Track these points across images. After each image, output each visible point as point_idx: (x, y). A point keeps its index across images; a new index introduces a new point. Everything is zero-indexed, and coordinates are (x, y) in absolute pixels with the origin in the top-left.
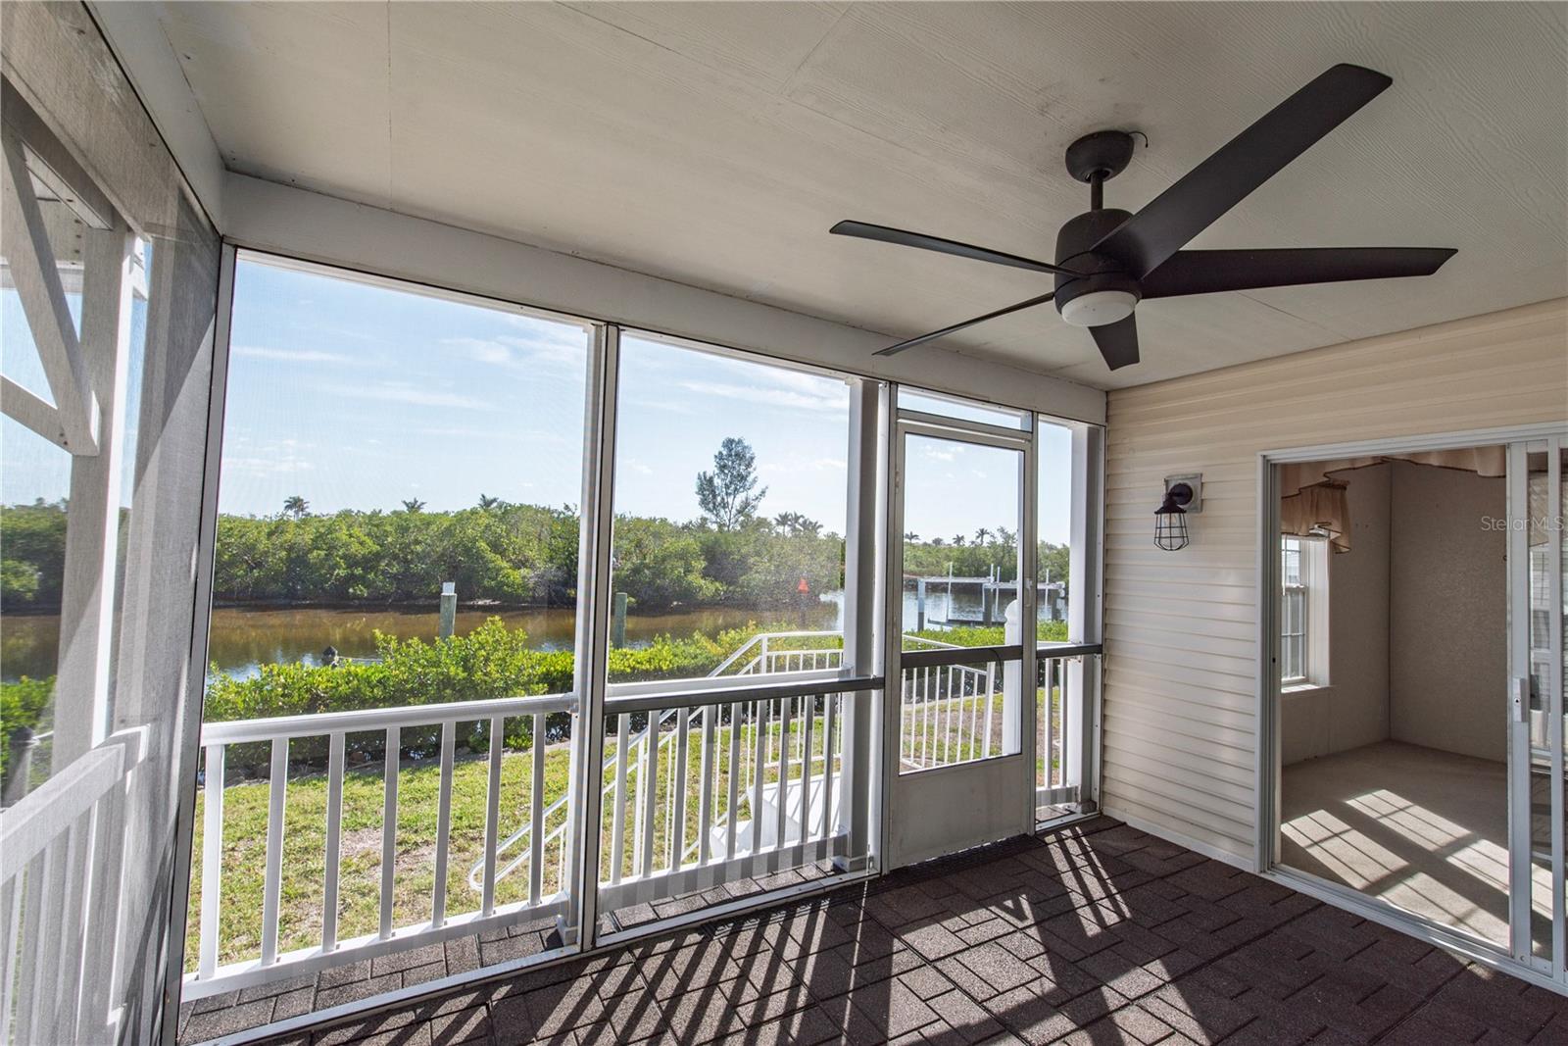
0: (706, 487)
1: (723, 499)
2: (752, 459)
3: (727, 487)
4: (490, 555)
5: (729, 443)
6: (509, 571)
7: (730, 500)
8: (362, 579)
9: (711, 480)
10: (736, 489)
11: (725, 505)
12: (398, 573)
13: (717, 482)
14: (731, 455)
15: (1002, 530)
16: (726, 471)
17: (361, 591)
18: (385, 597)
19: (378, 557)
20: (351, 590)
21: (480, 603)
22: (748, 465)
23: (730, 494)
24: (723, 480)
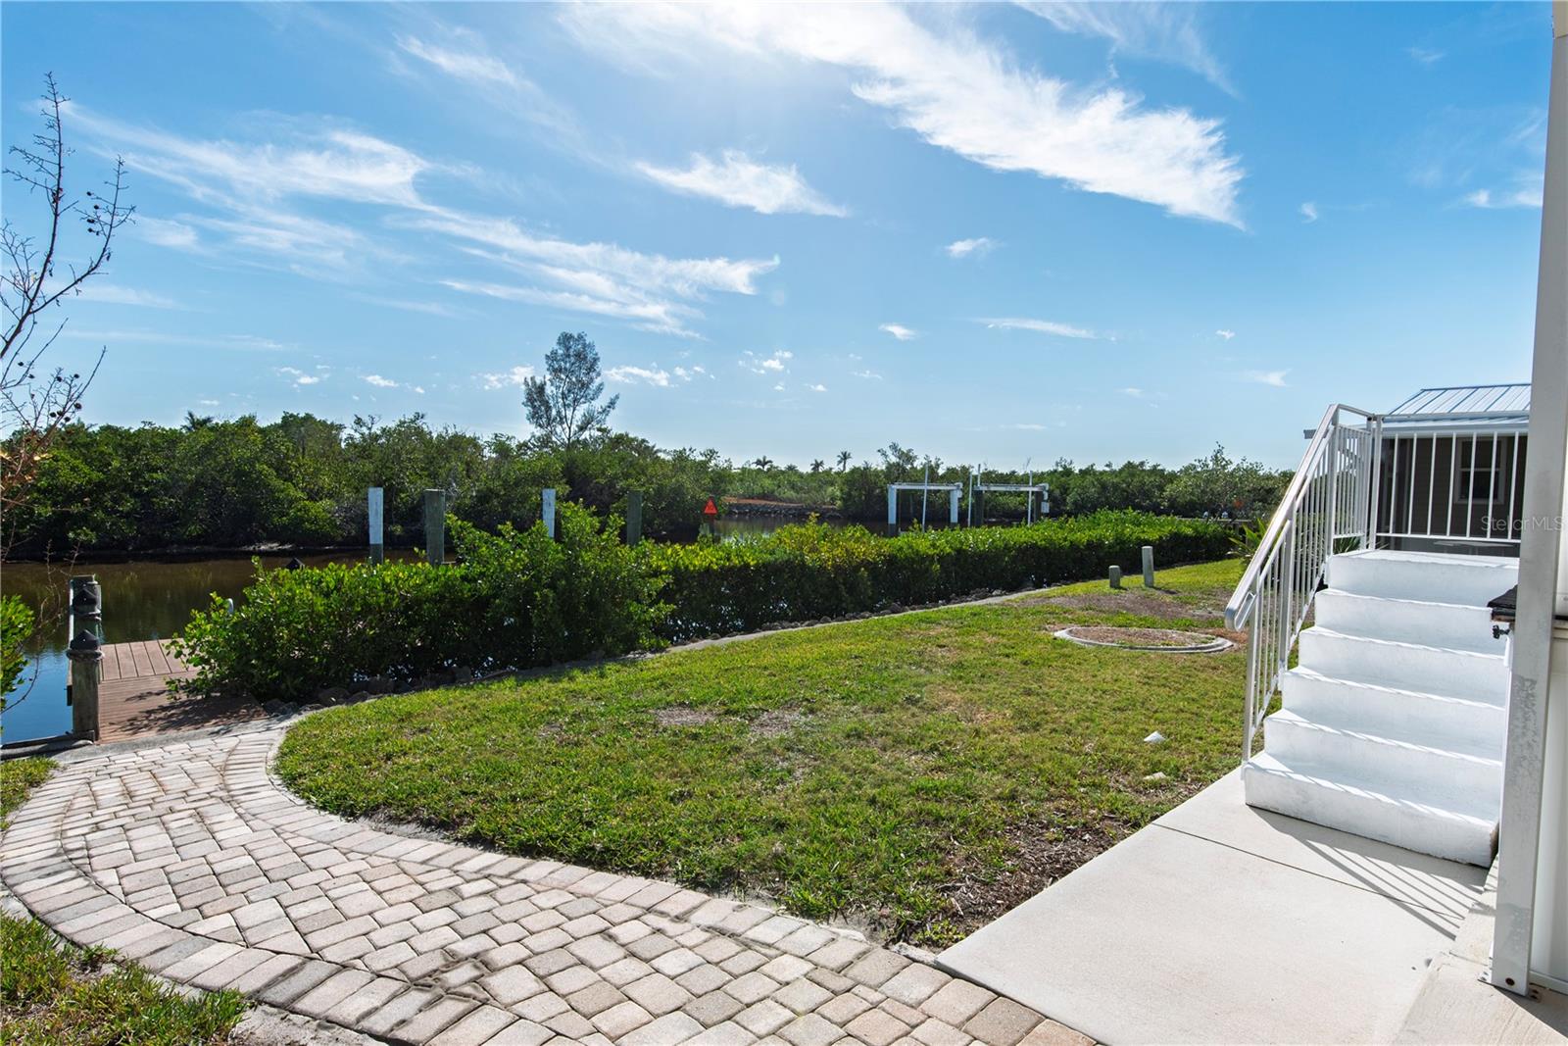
0: (536, 396)
1: (559, 412)
2: (596, 360)
3: (564, 397)
4: (277, 483)
5: (565, 340)
6: (307, 502)
7: (569, 414)
8: (83, 519)
9: (541, 389)
10: (575, 400)
11: (562, 420)
12: (134, 510)
13: (549, 390)
14: (569, 356)
15: (894, 447)
16: (563, 376)
17: (86, 535)
18: (123, 544)
19: (101, 487)
20: (71, 535)
21: (263, 548)
22: (591, 369)
23: (569, 405)
24: (558, 387)
